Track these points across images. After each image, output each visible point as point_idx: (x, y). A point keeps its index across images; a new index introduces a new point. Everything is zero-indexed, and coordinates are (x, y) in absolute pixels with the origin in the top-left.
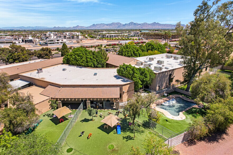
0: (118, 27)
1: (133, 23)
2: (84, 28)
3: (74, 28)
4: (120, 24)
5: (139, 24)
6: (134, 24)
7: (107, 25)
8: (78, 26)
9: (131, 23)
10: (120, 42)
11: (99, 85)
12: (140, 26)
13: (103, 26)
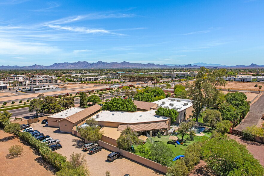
0: (85, 66)
1: (101, 62)
2: (43, 67)
3: (30, 67)
4: (87, 63)
5: (109, 63)
6: (103, 63)
7: (72, 64)
8: (35, 65)
9: (100, 62)
10: (111, 86)
11: (153, 122)
12: (109, 65)
13: (68, 65)
